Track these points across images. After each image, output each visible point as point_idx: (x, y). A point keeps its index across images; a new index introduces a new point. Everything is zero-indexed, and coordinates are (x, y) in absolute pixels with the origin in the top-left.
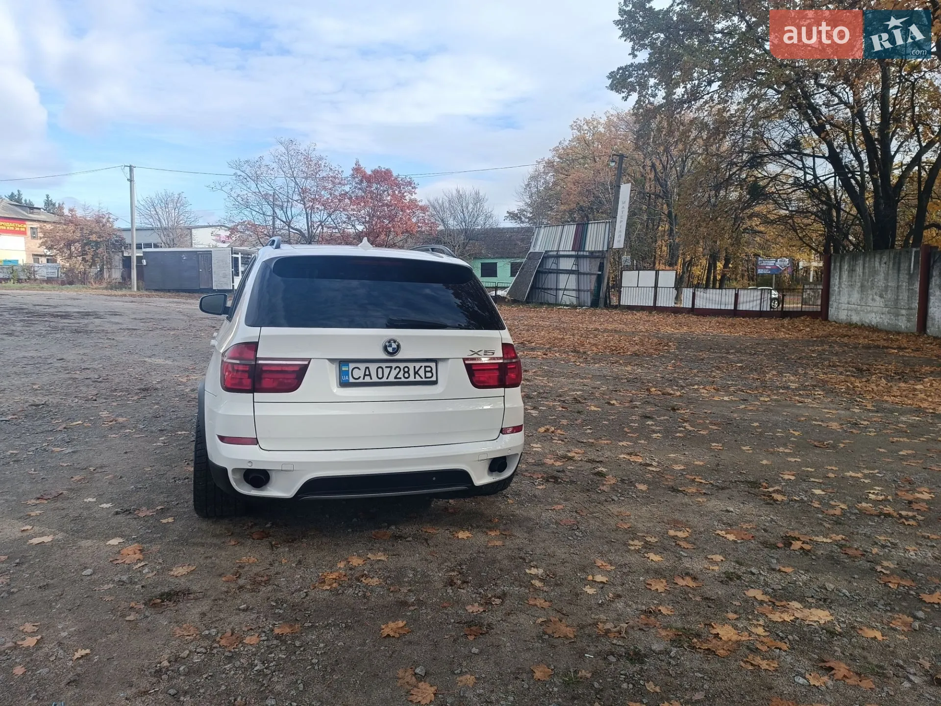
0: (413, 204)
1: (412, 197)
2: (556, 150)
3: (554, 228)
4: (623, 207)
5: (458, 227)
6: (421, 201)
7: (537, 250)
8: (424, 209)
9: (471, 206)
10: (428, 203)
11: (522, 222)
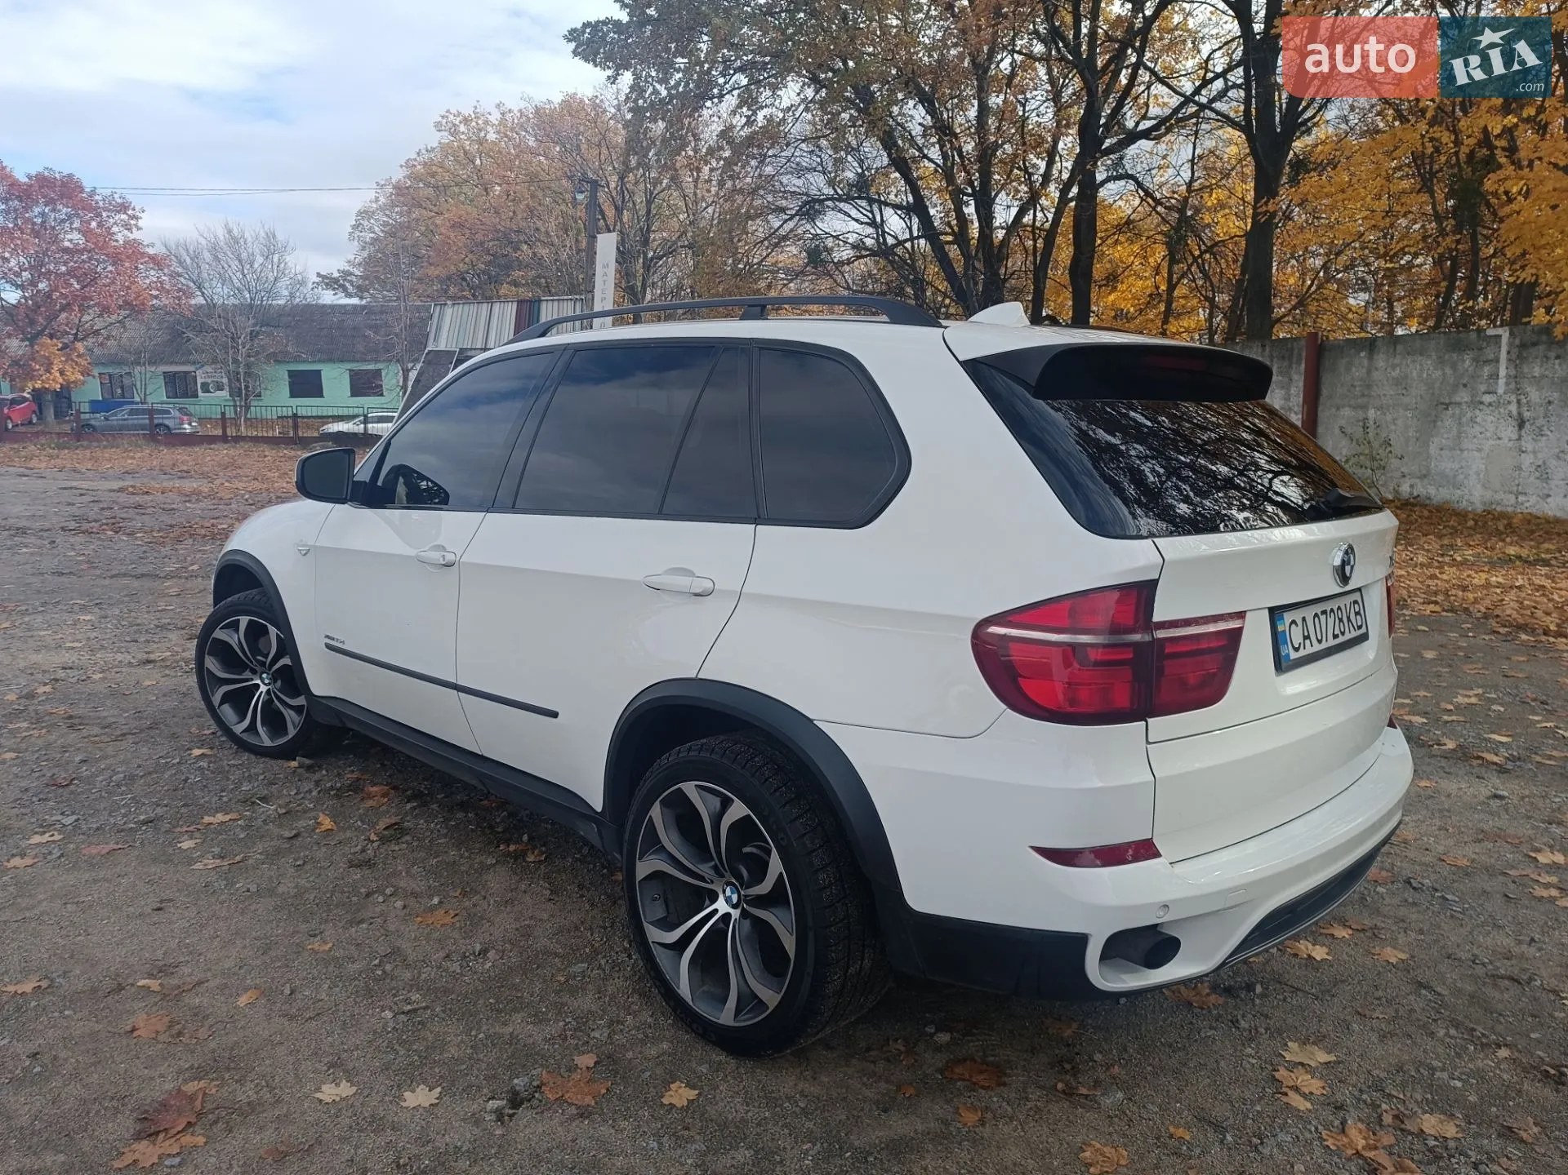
0: (134, 251)
1: (132, 236)
2: (409, 165)
3: (473, 308)
4: (605, 274)
5: (232, 301)
6: (152, 245)
7: (442, 347)
8: (156, 262)
9: (259, 260)
10: (164, 250)
11: (349, 295)
